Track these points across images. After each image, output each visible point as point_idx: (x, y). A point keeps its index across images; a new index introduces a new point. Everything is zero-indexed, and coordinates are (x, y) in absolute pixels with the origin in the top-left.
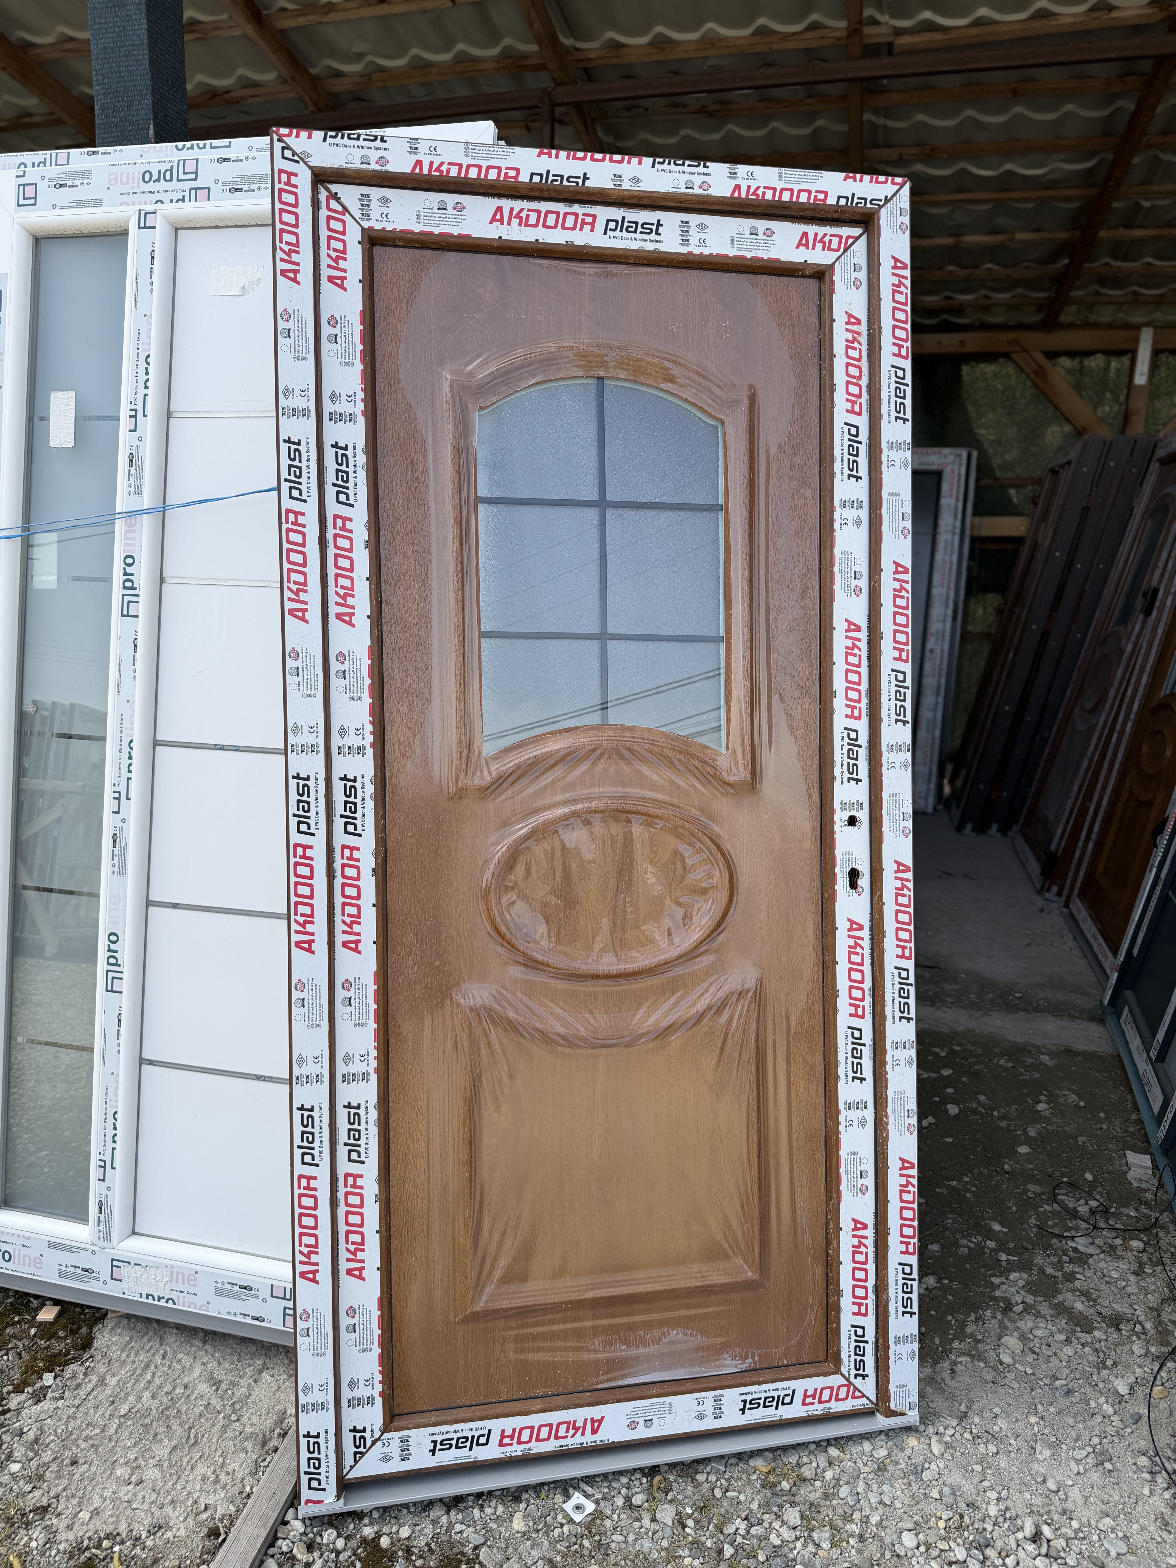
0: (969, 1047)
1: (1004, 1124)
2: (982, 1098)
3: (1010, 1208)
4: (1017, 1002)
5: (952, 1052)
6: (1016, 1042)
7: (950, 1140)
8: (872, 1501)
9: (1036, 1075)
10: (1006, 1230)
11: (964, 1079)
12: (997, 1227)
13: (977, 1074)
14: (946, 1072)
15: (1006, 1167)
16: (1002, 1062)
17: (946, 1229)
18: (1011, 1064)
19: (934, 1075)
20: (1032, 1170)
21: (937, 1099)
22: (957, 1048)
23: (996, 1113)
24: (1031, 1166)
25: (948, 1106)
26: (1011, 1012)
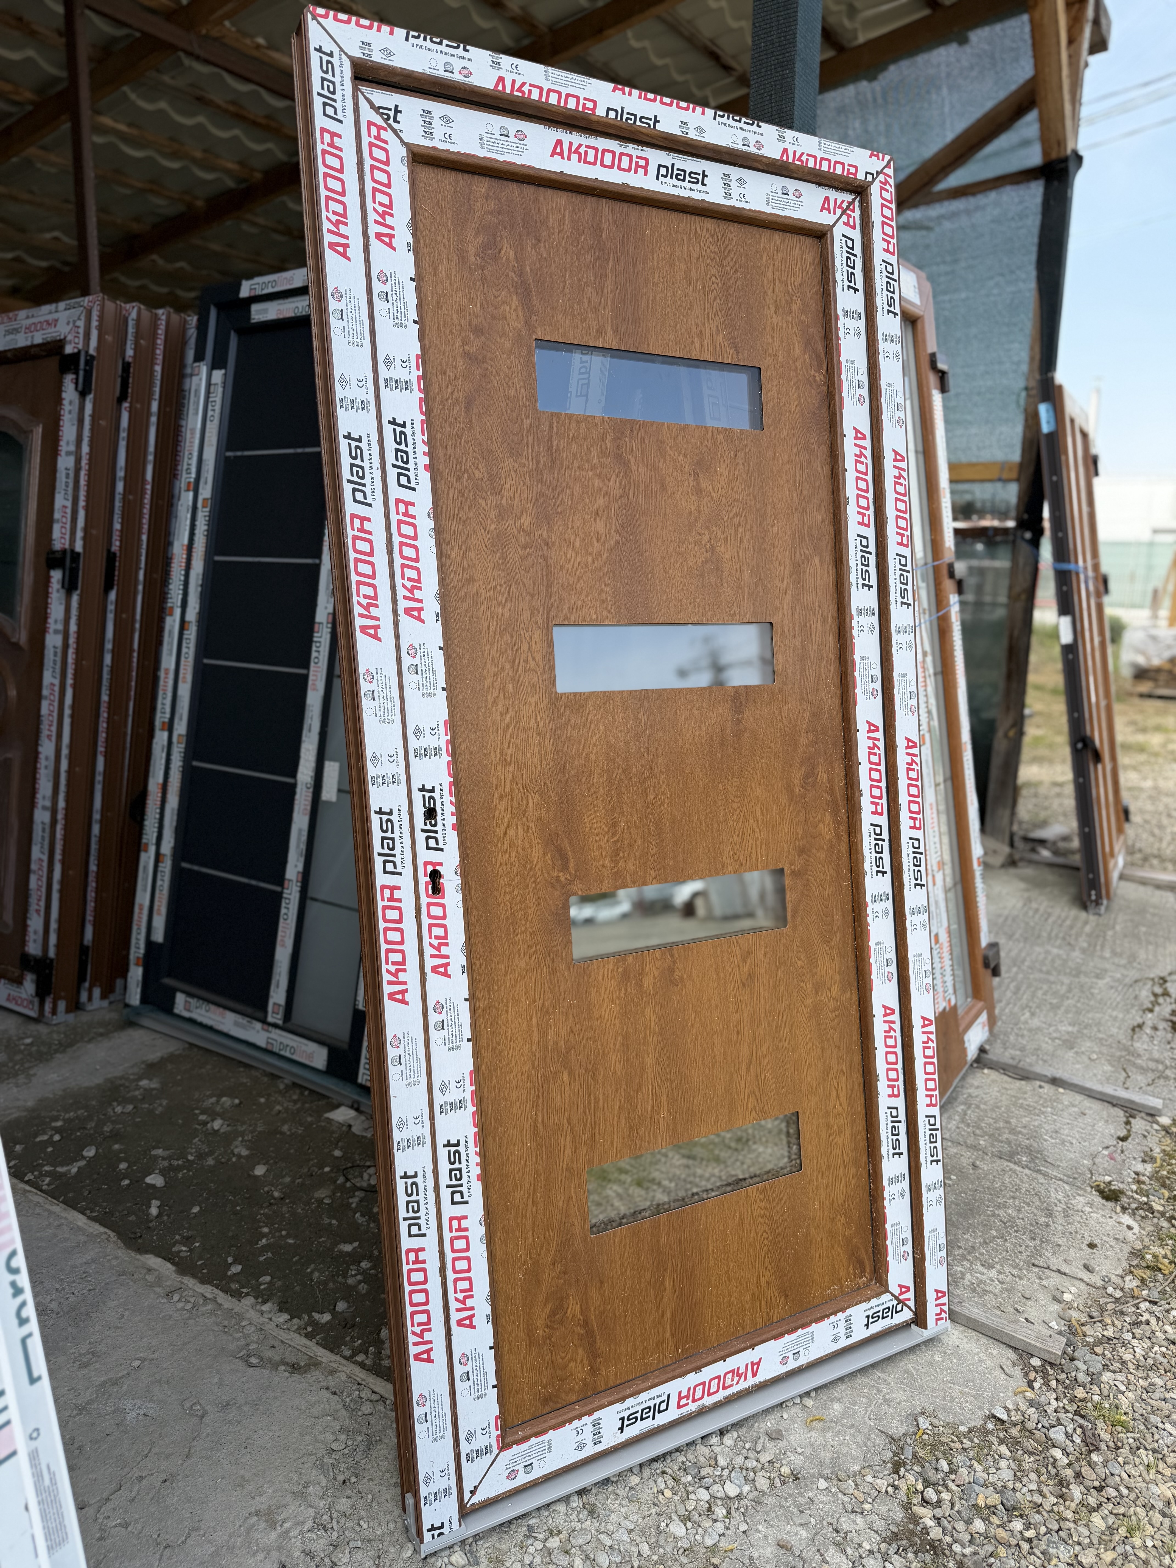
0: (67, 1116)
1: (210, 1161)
2: (159, 1152)
3: (330, 1224)
4: (34, 1049)
5: (57, 1130)
6: (98, 1086)
7: (196, 1210)
8: (625, 1539)
9: (165, 1102)
10: (356, 1244)
11: (116, 1147)
12: (348, 1248)
13: (116, 1136)
14: (90, 1152)
15: (276, 1194)
16: (119, 1109)
17: (325, 1283)
18: (130, 1107)
19: (82, 1163)
20: (293, 1182)
21: (127, 1182)
22: (59, 1124)
23: (190, 1158)
24: (287, 1179)
25: (149, 1180)
26: (47, 1060)
